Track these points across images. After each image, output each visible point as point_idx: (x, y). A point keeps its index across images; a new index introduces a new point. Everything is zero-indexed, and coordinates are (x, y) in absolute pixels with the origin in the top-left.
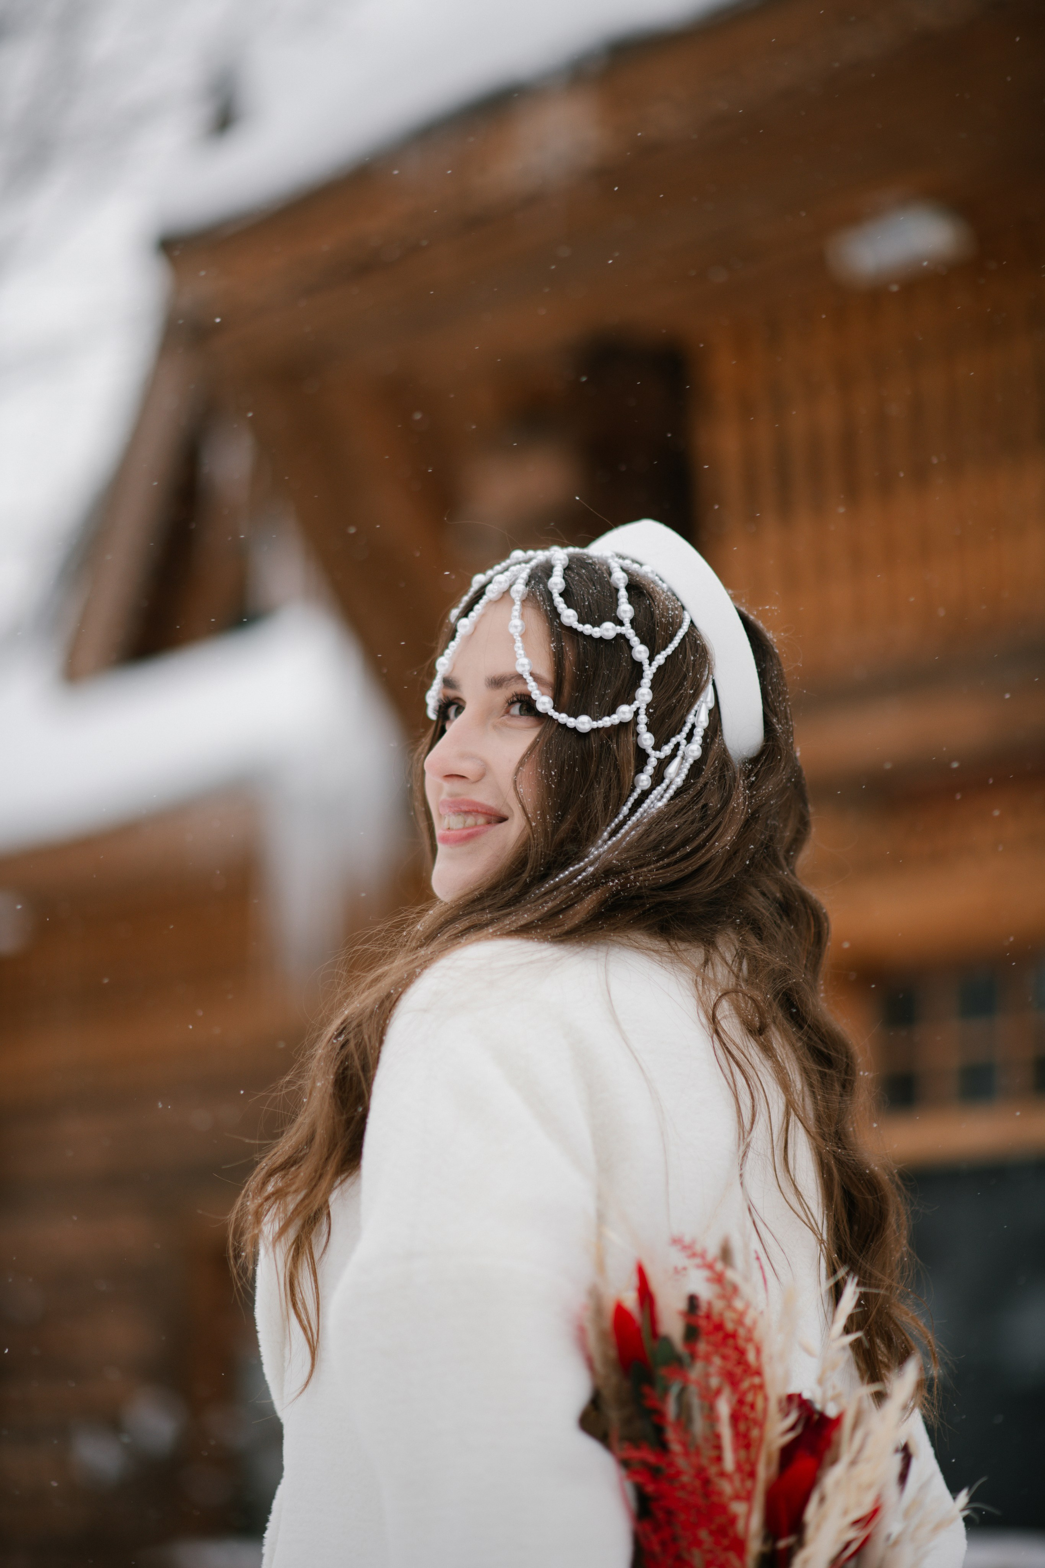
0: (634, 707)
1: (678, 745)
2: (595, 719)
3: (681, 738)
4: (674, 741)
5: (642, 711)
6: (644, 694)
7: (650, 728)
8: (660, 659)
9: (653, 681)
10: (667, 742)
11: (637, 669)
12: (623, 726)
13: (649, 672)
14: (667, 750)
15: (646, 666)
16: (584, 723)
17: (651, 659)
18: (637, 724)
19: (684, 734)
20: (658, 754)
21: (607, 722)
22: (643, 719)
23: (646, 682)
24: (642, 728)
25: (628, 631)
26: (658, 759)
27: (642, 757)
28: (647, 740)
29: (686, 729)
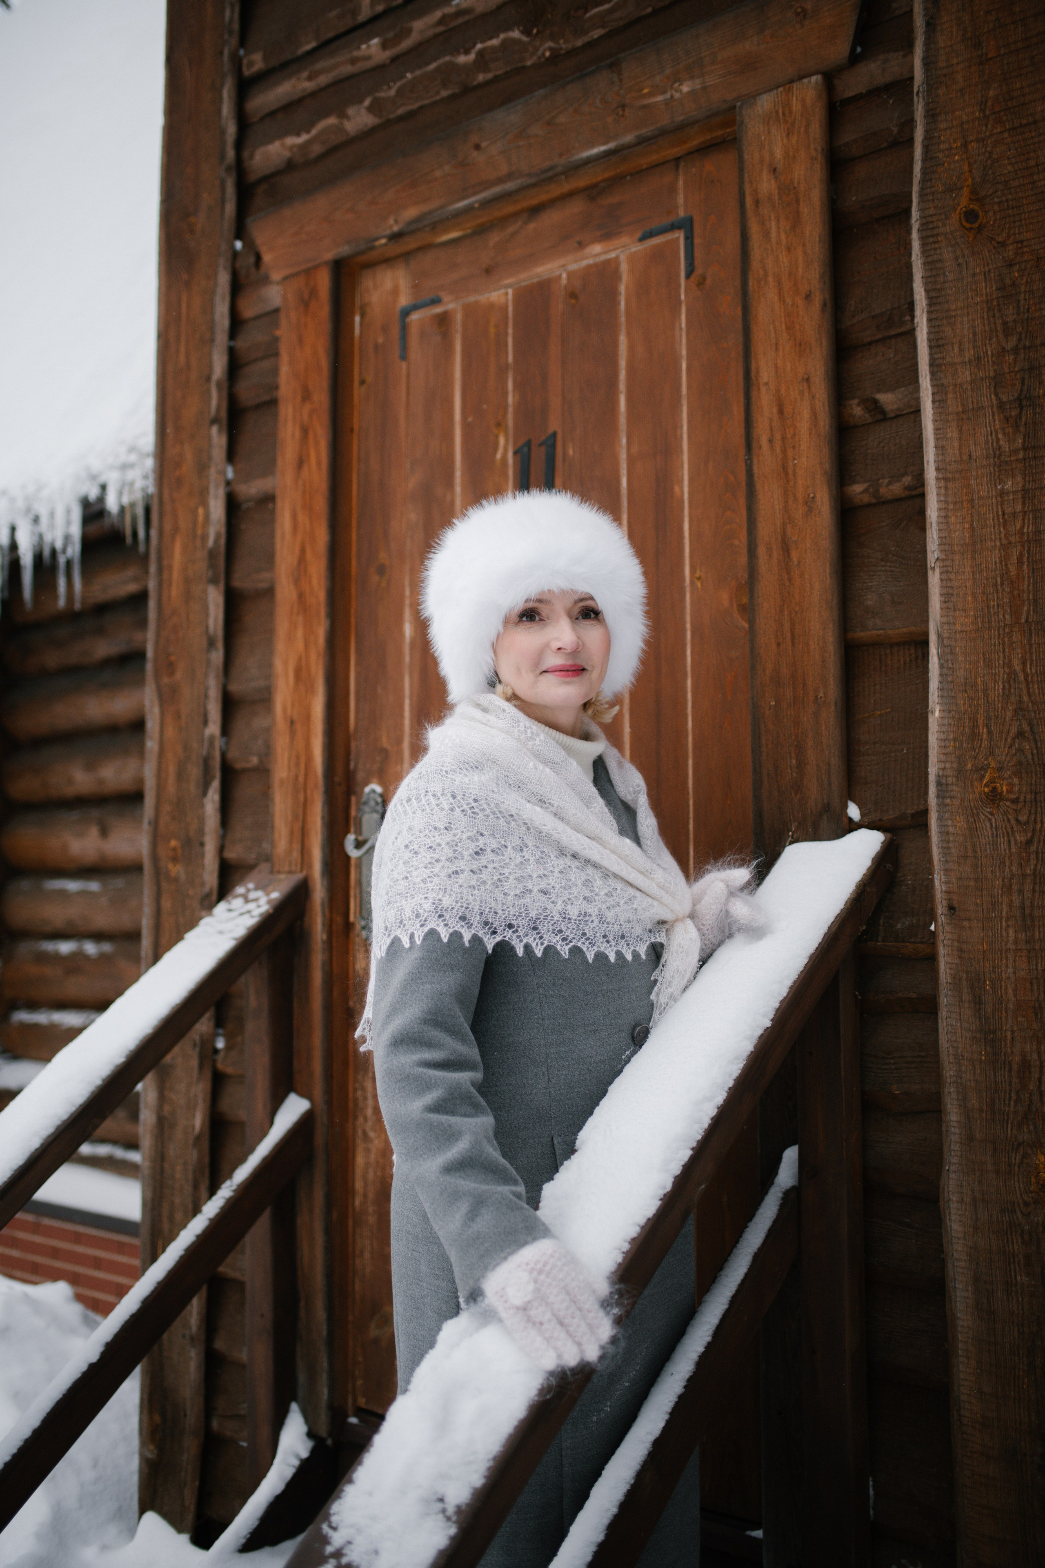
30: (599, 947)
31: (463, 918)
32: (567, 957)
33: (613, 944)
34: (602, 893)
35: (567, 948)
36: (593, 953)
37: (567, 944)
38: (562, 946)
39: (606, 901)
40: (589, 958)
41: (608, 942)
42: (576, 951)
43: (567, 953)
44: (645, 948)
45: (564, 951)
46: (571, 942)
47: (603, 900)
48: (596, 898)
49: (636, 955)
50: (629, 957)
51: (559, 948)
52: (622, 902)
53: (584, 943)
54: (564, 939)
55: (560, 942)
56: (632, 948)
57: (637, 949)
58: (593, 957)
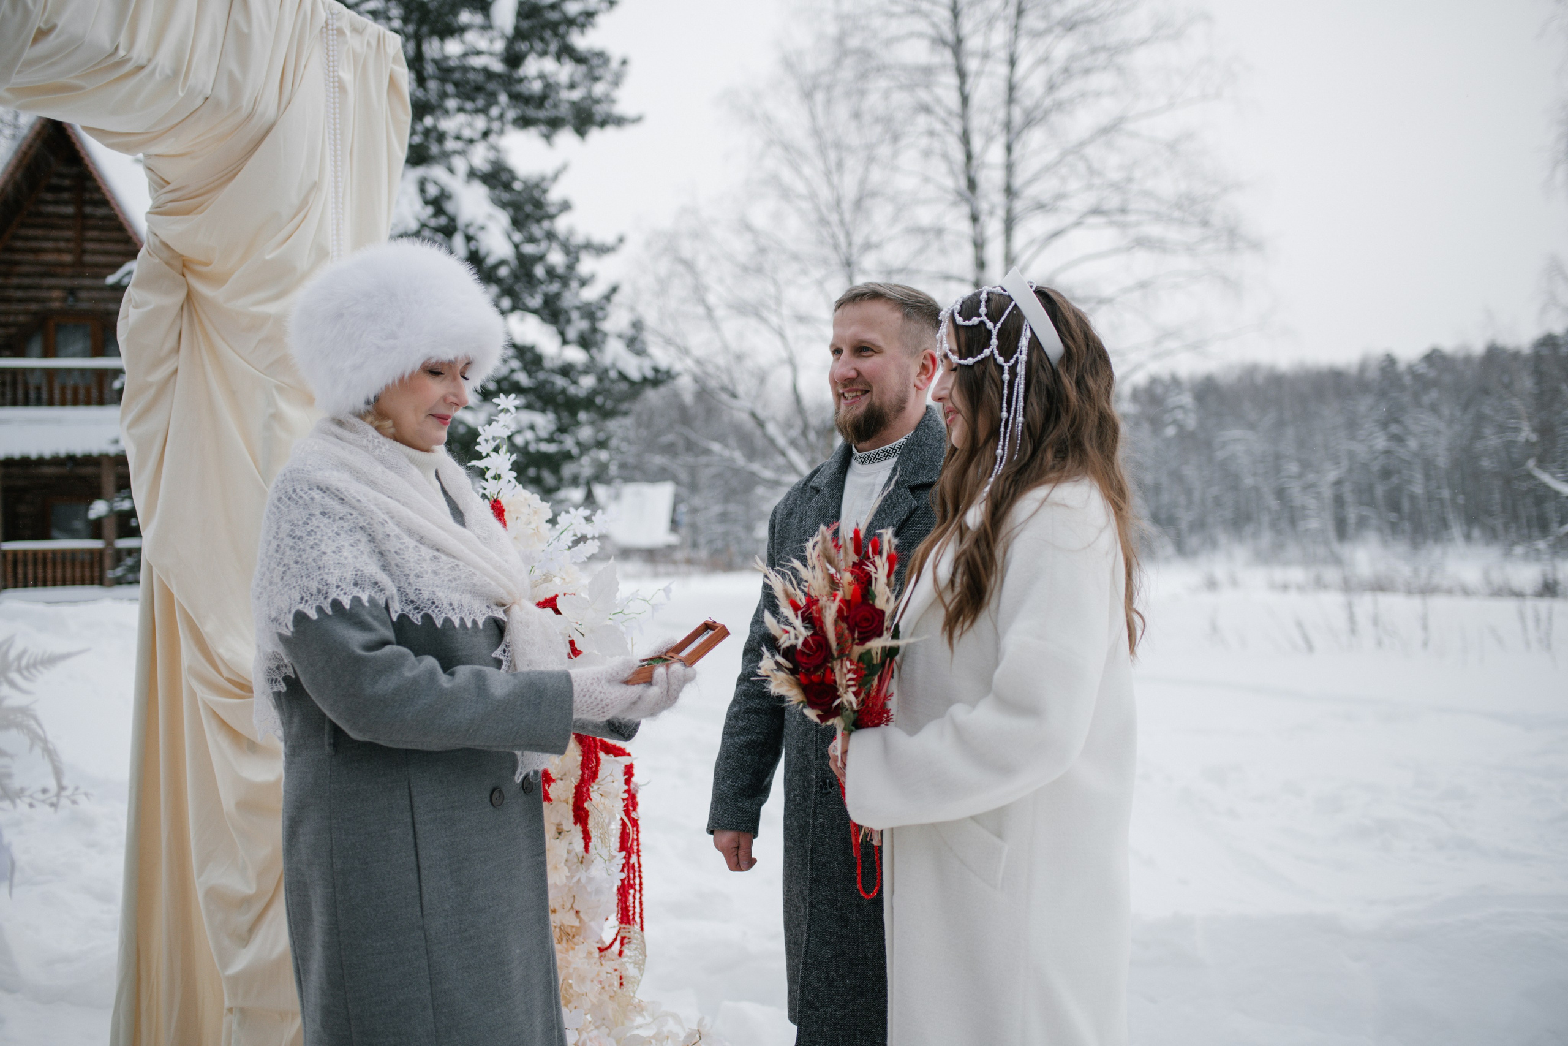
0: (991, 349)
1: (1017, 358)
2: (974, 358)
3: (1017, 354)
4: (1015, 357)
5: (995, 349)
6: (994, 342)
7: (1000, 355)
8: (999, 325)
9: (997, 336)
10: (1012, 358)
11: (990, 332)
12: (987, 358)
13: (995, 333)
14: (1012, 361)
15: (993, 330)
16: (970, 361)
17: (995, 327)
18: (994, 355)
19: (1019, 352)
20: (1008, 364)
21: (979, 357)
22: (996, 352)
23: (994, 336)
24: (997, 355)
25: (984, 318)
26: (1009, 367)
27: (1001, 368)
28: (1000, 360)
29: (1019, 350)
30: (446, 614)
31: (356, 584)
32: (420, 624)
33: (458, 612)
34: (446, 568)
35: (419, 616)
36: (442, 619)
37: (419, 613)
38: (413, 615)
39: (448, 575)
40: (437, 624)
41: (453, 609)
42: (427, 618)
43: (420, 619)
44: (483, 620)
45: (417, 619)
46: (422, 610)
47: (446, 574)
48: (441, 572)
49: (475, 622)
50: (469, 625)
51: (411, 616)
52: (463, 576)
53: (433, 611)
54: (417, 608)
55: (412, 611)
56: (473, 617)
57: (477, 619)
58: (441, 622)
